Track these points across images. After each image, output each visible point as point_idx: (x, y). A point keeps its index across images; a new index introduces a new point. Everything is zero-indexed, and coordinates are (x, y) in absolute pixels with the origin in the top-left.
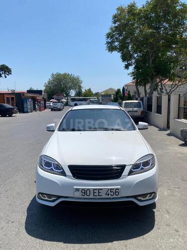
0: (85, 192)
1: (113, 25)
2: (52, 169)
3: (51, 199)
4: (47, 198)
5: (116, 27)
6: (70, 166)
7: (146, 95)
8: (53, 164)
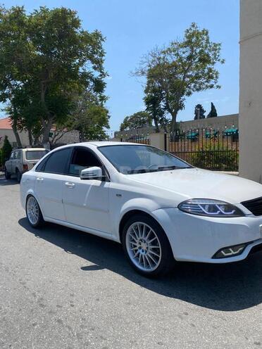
2: (221, 213)
3: (238, 252)
6: (244, 203)
7: (31, 144)
8: (219, 205)
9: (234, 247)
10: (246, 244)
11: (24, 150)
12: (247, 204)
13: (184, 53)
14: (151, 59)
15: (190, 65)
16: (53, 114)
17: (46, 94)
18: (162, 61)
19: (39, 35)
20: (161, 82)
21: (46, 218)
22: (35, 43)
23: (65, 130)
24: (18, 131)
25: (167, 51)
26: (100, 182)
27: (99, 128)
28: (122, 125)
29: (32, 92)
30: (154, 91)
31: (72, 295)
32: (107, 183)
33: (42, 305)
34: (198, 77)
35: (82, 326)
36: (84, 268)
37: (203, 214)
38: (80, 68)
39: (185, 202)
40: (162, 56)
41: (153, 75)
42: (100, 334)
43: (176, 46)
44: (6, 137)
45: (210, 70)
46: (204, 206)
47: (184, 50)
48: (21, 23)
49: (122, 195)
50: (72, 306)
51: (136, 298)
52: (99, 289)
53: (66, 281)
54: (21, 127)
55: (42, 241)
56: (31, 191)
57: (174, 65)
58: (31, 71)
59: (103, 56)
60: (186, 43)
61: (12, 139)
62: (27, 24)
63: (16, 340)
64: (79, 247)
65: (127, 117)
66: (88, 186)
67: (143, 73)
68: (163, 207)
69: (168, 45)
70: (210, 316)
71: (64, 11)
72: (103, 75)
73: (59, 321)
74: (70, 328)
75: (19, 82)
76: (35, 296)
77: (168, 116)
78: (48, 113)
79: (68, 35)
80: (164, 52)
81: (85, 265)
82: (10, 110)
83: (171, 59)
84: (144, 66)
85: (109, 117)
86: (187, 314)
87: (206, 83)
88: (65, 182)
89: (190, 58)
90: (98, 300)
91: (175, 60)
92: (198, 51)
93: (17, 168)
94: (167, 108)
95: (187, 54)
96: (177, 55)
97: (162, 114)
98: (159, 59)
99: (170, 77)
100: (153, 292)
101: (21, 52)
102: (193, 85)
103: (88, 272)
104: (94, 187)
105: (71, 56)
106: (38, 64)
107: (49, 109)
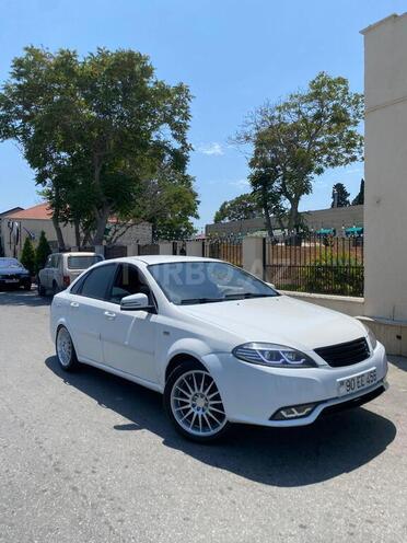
0: (349, 383)
1: (14, 81)
2: (285, 363)
3: (304, 413)
4: (296, 414)
5: (20, 86)
6: (318, 351)
7: (78, 244)
8: (284, 352)
9: (299, 407)
10: (317, 404)
11: (66, 255)
12: (321, 351)
13: (310, 109)
14: (259, 118)
15: (320, 126)
16: (110, 201)
17: (101, 172)
18: (276, 122)
19: (94, 88)
20: (275, 151)
21: (81, 359)
22: (89, 99)
23: (131, 222)
24: (61, 225)
25: (284, 107)
26: (146, 313)
27: (183, 218)
28: (217, 214)
29: (82, 169)
30: (265, 165)
31: (97, 460)
32: (154, 316)
33: (57, 470)
34: (333, 145)
35: (100, 496)
36: (118, 428)
37: (262, 362)
38: (153, 134)
39: (240, 347)
40: (277, 113)
41: (263, 142)
42: (119, 505)
43: (296, 100)
44: (43, 233)
45: (351, 134)
46: (263, 352)
47: (311, 105)
48: (71, 73)
49: (171, 333)
50: (93, 472)
51: (174, 467)
52: (132, 454)
53: (93, 442)
54: (65, 220)
55: (73, 389)
56: (62, 320)
57: (296, 127)
58: (81, 139)
59: (187, 118)
60: (312, 95)
61: (51, 236)
62: (79, 73)
63: (21, 506)
64: (119, 399)
65: (225, 203)
66: (131, 318)
67: (248, 138)
68: (216, 352)
69: (285, 98)
70: (259, 493)
71: (131, 55)
72: (186, 147)
73: (75, 489)
74: (85, 497)
75: (63, 154)
76: (51, 459)
77: (286, 204)
78: (104, 199)
79: (136, 88)
80: (279, 109)
81: (121, 424)
82: (50, 193)
83: (290, 118)
84: (248, 129)
85: (199, 202)
86: (230, 489)
87: (345, 155)
88: (105, 310)
89: (318, 116)
90: (127, 467)
91: (296, 119)
92: (331, 105)
93: (54, 281)
94: (283, 191)
95: (315, 111)
96: (299, 113)
97: (275, 199)
98: (272, 118)
99: (290, 144)
100: (197, 461)
101: (68, 112)
102: (325, 156)
103: (122, 433)
104: (139, 320)
105: (140, 117)
106: (91, 129)
107: (106, 195)
